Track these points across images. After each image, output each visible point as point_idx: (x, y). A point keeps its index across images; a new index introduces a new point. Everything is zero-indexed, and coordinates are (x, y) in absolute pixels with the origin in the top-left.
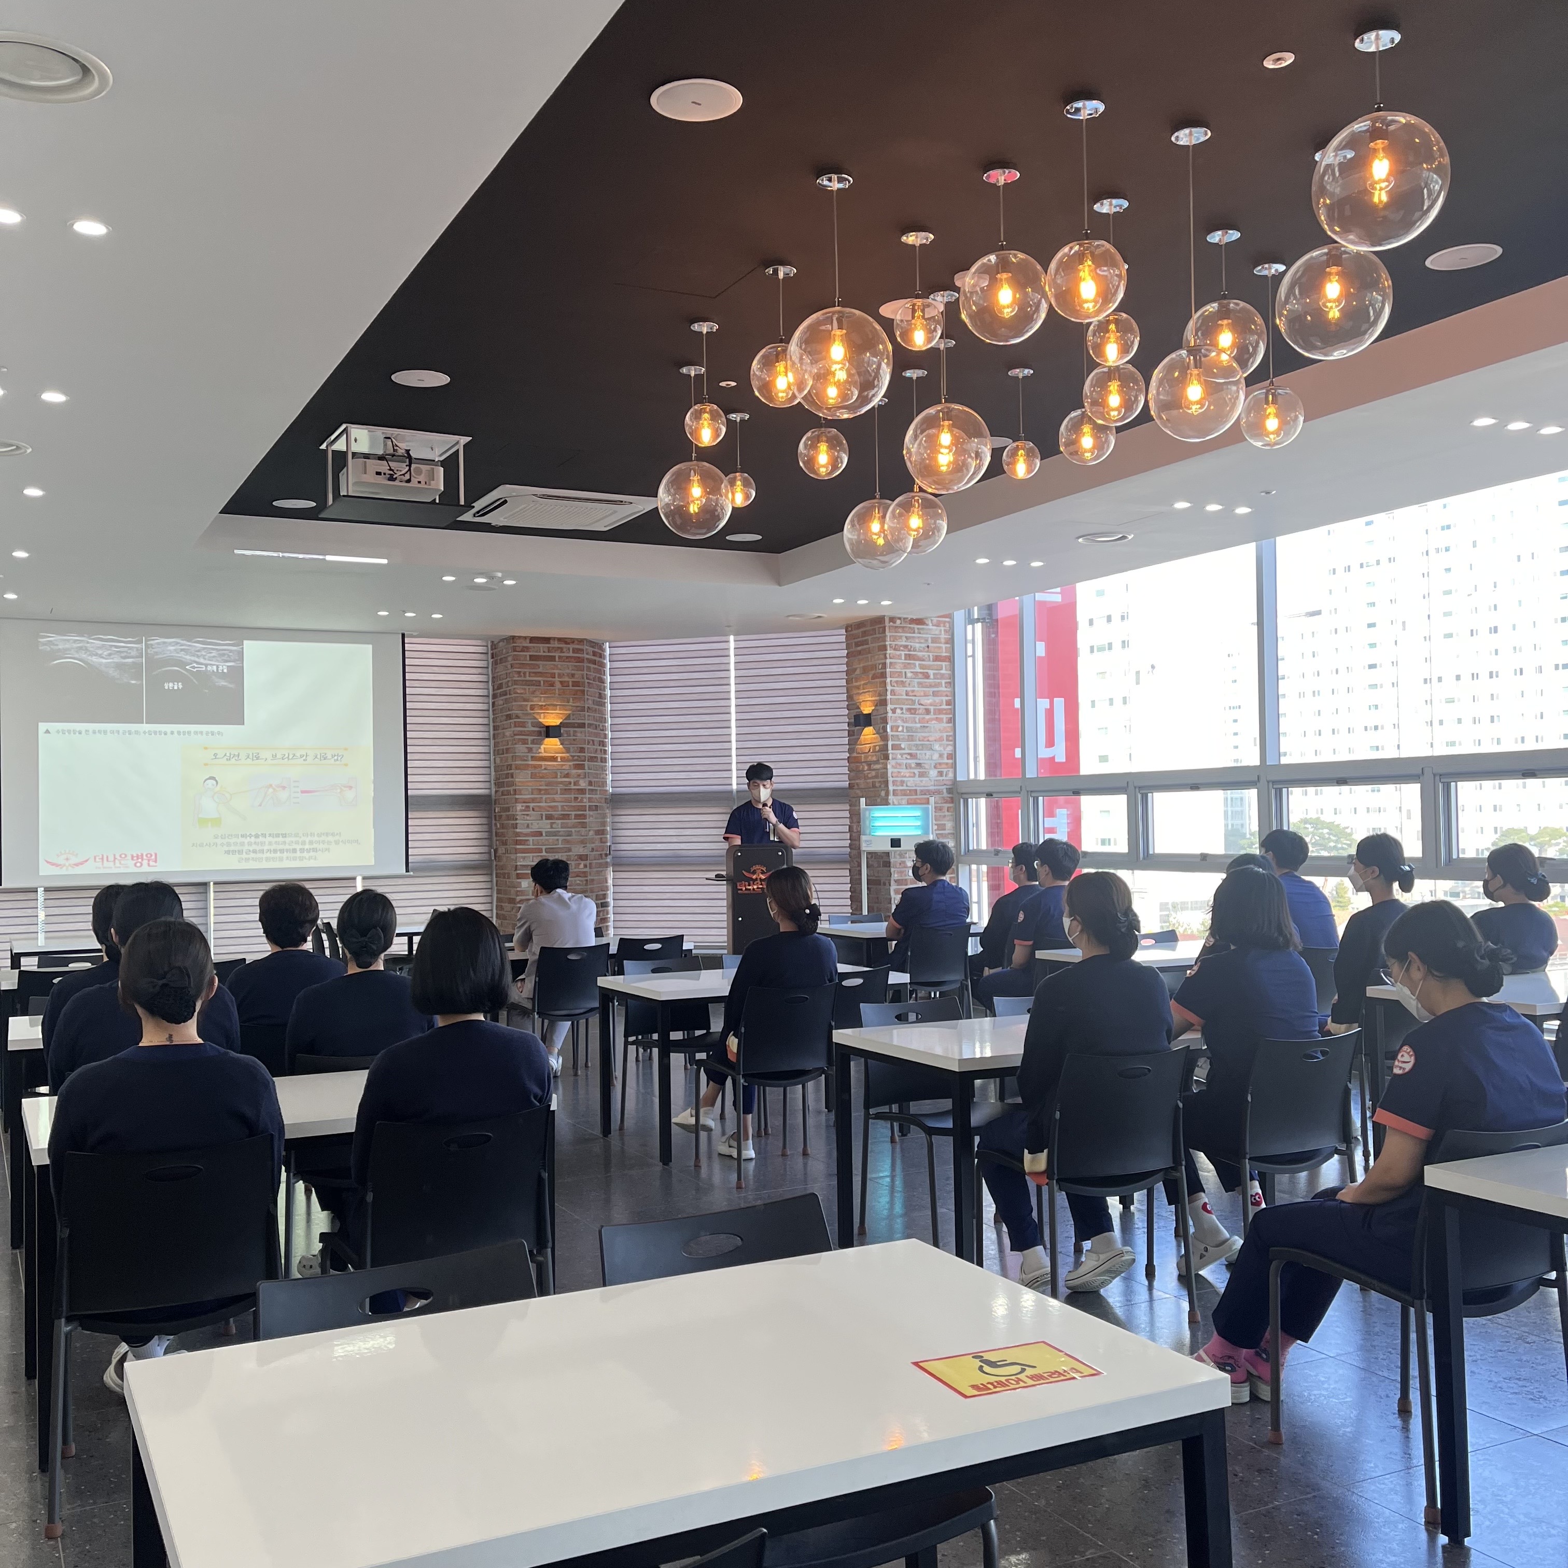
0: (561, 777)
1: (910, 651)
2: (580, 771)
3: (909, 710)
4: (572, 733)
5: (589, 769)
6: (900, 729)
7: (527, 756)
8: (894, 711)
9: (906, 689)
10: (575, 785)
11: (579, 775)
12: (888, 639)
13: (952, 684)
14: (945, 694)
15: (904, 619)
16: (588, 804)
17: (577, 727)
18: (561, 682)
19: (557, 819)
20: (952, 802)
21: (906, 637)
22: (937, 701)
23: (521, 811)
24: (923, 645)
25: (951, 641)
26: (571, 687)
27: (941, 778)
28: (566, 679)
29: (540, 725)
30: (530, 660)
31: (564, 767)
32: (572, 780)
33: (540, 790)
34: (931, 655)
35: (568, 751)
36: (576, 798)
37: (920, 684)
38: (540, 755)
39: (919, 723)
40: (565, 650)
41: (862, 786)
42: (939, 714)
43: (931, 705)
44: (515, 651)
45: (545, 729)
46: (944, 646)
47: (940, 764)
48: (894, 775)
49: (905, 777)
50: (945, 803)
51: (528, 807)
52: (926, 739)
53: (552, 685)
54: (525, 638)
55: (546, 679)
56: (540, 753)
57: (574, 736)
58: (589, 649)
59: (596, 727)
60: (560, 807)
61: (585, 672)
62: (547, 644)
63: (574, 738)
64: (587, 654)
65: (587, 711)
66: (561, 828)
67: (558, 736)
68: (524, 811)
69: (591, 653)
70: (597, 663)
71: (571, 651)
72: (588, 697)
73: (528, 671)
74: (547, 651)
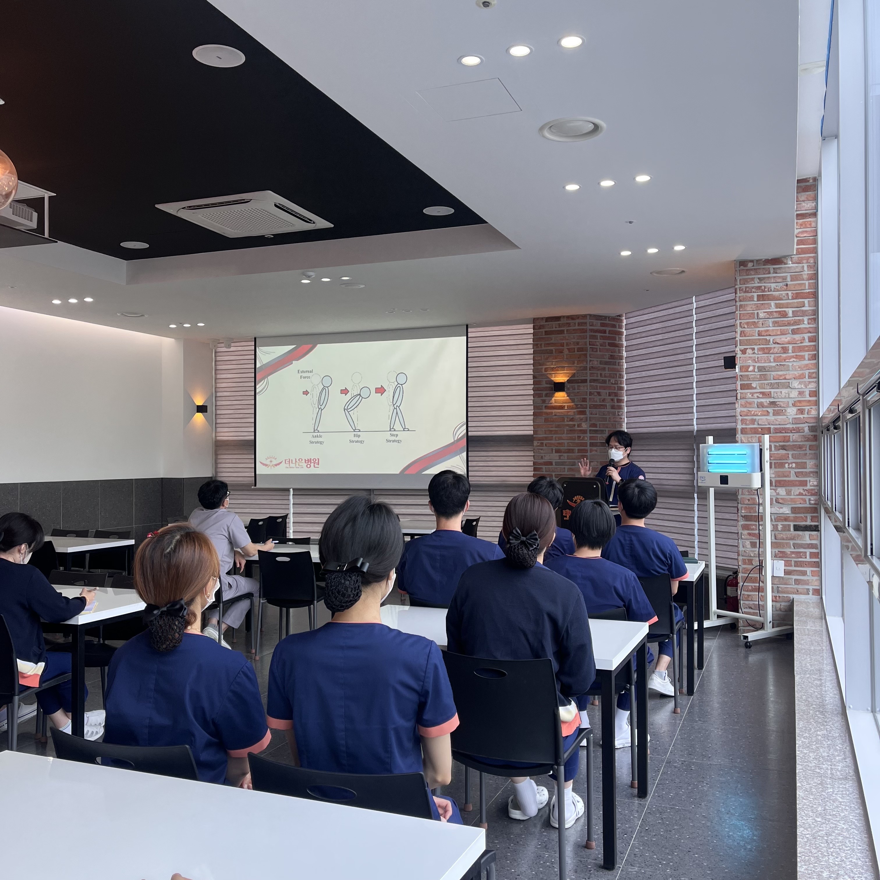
0: (567, 421)
1: (764, 291)
2: (582, 416)
3: (763, 349)
4: (576, 387)
5: (591, 414)
6: (751, 369)
7: (542, 406)
8: (744, 352)
9: (757, 329)
10: (579, 426)
11: (581, 419)
12: (738, 283)
13: (816, 320)
14: (806, 331)
15: (757, 261)
16: (588, 442)
17: (581, 383)
18: (568, 349)
19: (564, 453)
20: (816, 440)
21: (759, 278)
22: (797, 339)
23: (537, 446)
24: (781, 284)
25: (815, 276)
26: (576, 352)
27: (802, 416)
28: (572, 347)
29: (552, 382)
30: (545, 335)
31: (569, 414)
32: (576, 423)
33: (551, 431)
34: (790, 293)
35: (573, 400)
36: (579, 437)
37: (775, 323)
38: (552, 405)
39: (775, 361)
40: (571, 324)
42: (800, 351)
43: (789, 343)
45: (555, 385)
46: (807, 282)
47: (800, 401)
48: (742, 414)
49: (757, 415)
50: (805, 441)
51: (542, 443)
52: (783, 377)
53: (561, 352)
54: (542, 319)
55: (557, 348)
56: (551, 403)
57: (578, 389)
58: (595, 322)
59: (604, 382)
60: (566, 444)
61: (588, 340)
62: (558, 321)
63: (578, 391)
64: (590, 326)
65: (590, 370)
66: (568, 459)
67: (565, 390)
68: (539, 446)
69: (599, 324)
70: (605, 332)
71: (577, 324)
72: (591, 359)
73: (543, 343)
74: (558, 326)
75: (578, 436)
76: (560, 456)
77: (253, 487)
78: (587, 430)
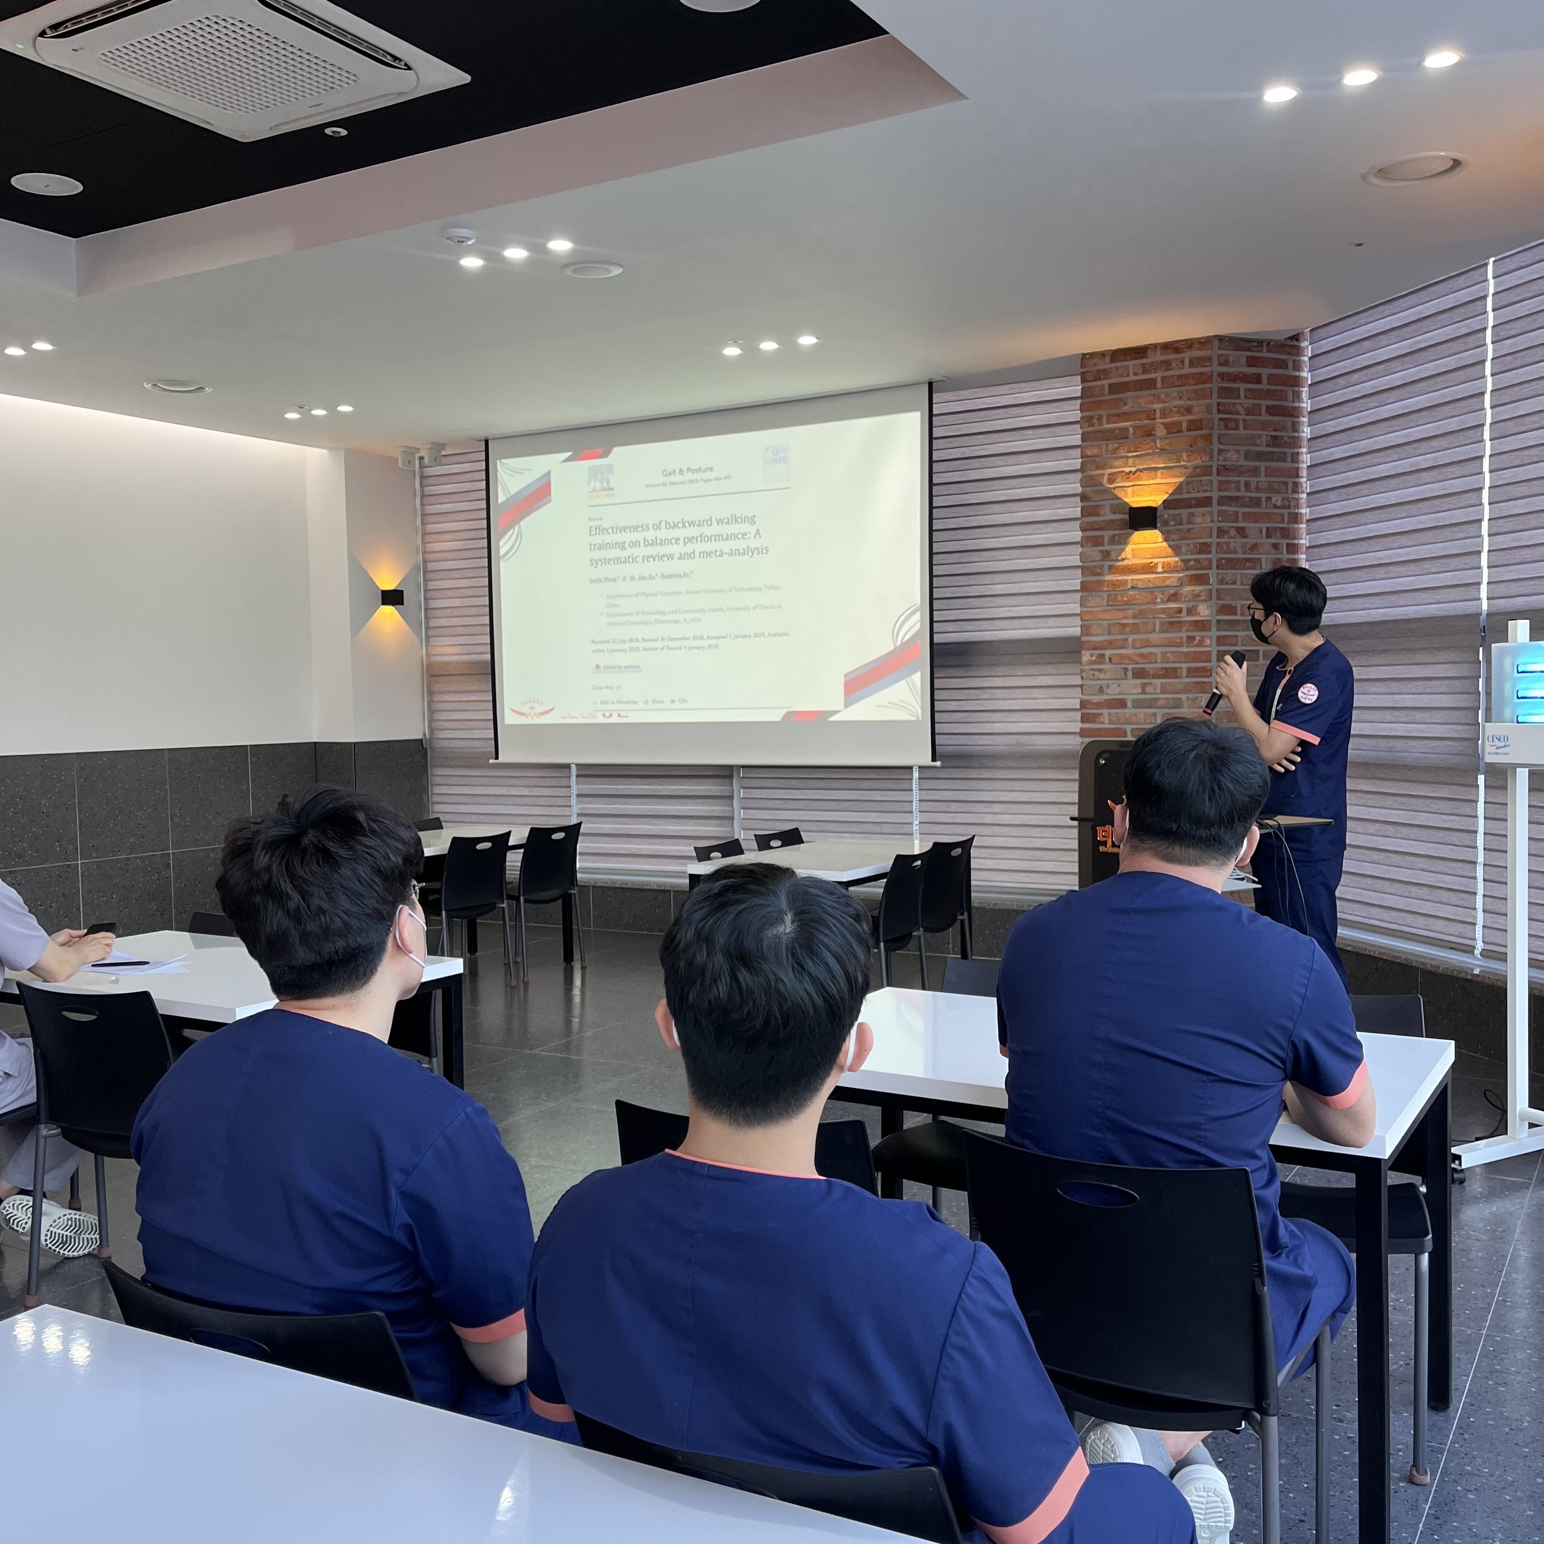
0: (1163, 602)
2: (1198, 588)
4: (1186, 517)
5: (1221, 582)
7: (1102, 566)
10: (1190, 612)
11: (1198, 596)
16: (1214, 650)
17: (1196, 506)
18: (1166, 425)
19: (1156, 676)
23: (1090, 663)
26: (1186, 433)
28: (1177, 418)
29: (1125, 508)
30: (1110, 393)
31: (1168, 582)
32: (1184, 606)
33: (1123, 625)
35: (1176, 550)
36: (1191, 639)
38: (1125, 562)
40: (1174, 365)
44: (1084, 380)
45: (1134, 515)
51: (1102, 656)
53: (1149, 433)
54: (1103, 354)
55: (1139, 423)
56: (1123, 559)
57: (1189, 523)
58: (1232, 355)
59: (1256, 502)
60: (1159, 656)
61: (1215, 400)
62: (1141, 358)
63: (1189, 526)
64: (1221, 365)
65: (1218, 474)
66: (1162, 693)
67: (1158, 525)
68: (1095, 663)
69: (1244, 361)
70: (1257, 379)
71: (1187, 362)
72: (1221, 447)
73: (1104, 412)
74: (1141, 371)
75: (1188, 637)
76: (1144, 686)
77: (491, 761)
78: (1209, 622)
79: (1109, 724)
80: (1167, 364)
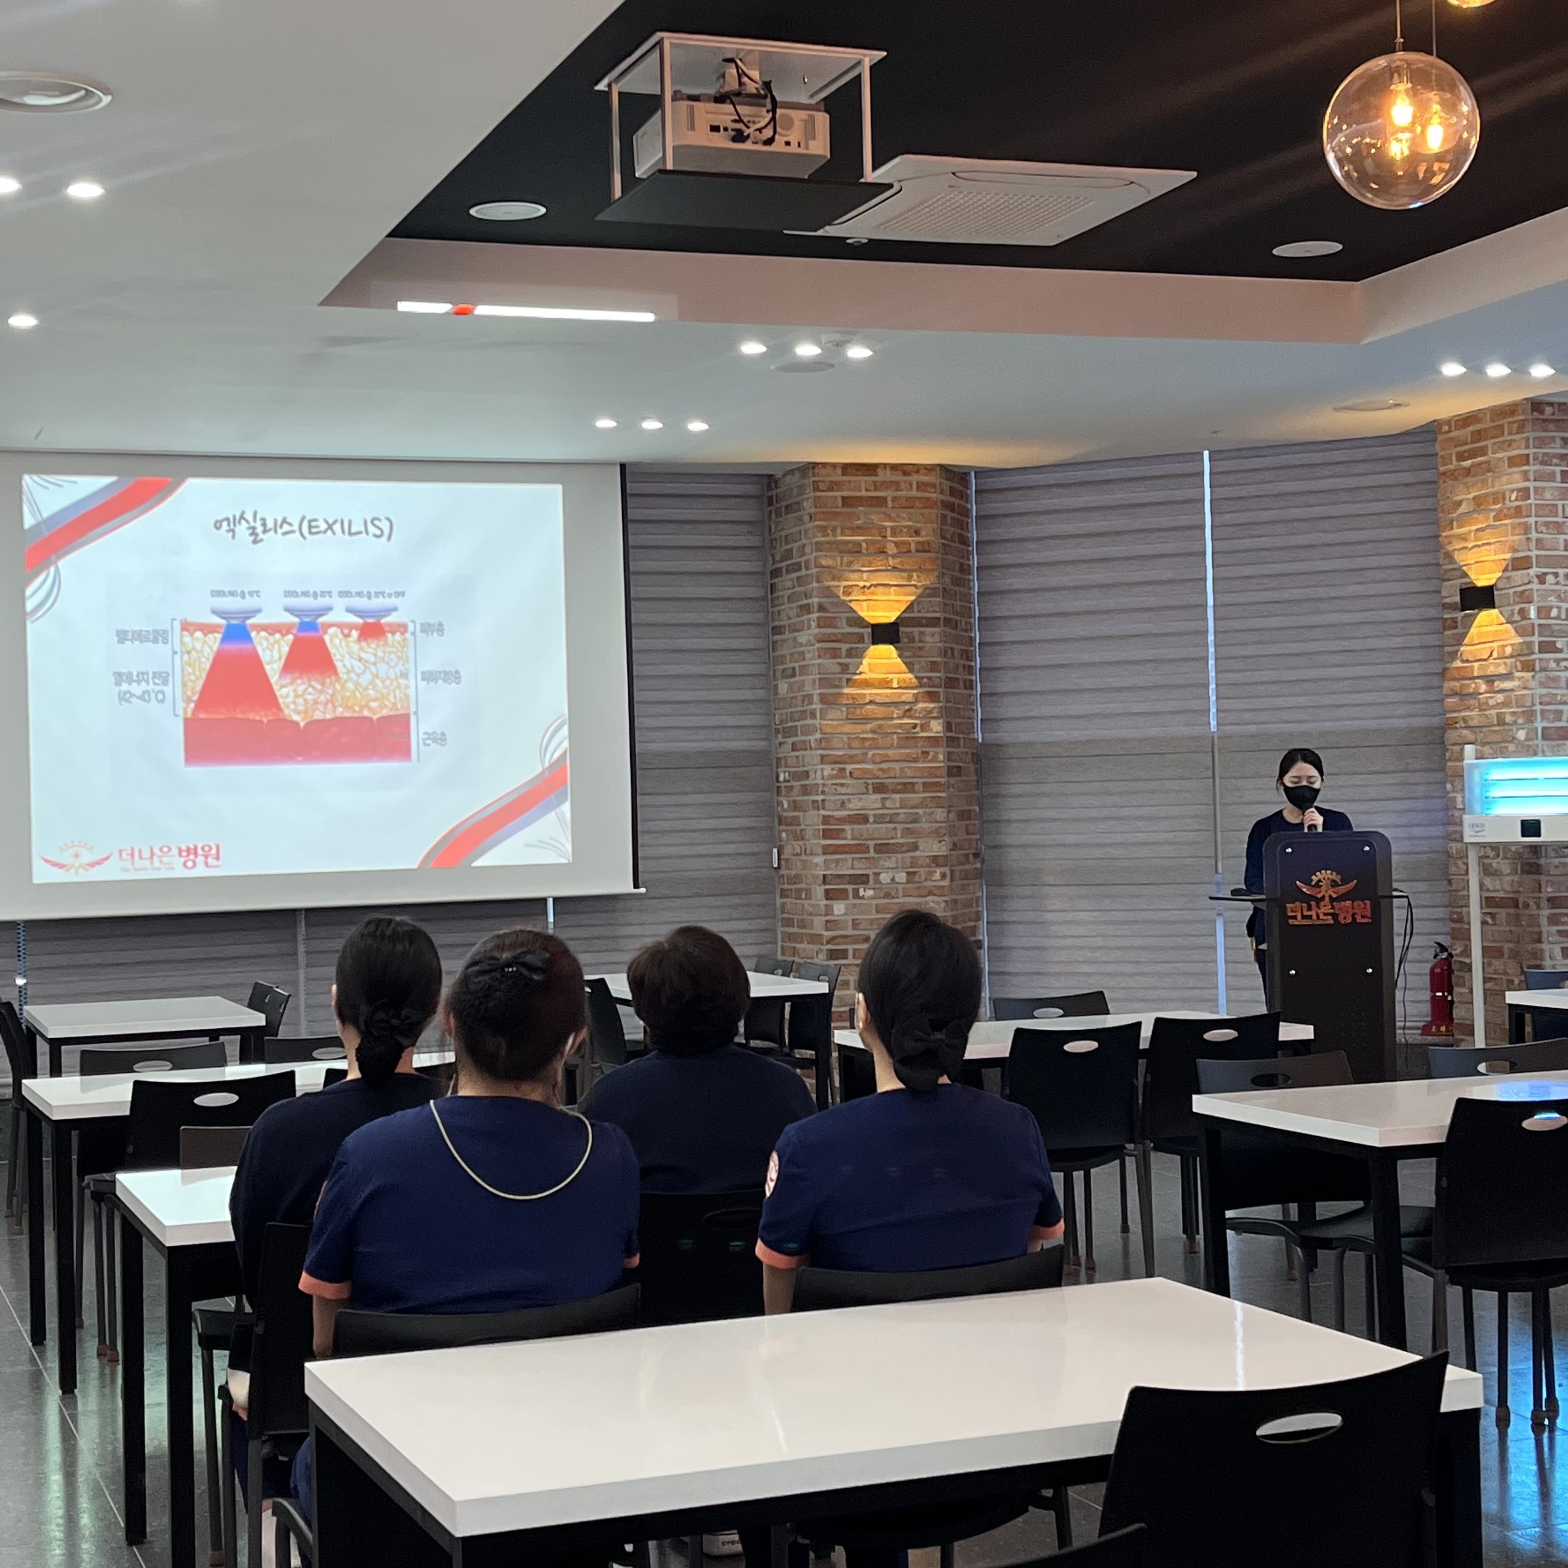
0: (899, 717)
2: (932, 705)
4: (918, 636)
5: (947, 700)
6: (1554, 612)
7: (841, 679)
8: (1542, 579)
10: (923, 729)
11: (931, 711)
15: (1560, 404)
16: (946, 765)
17: (926, 626)
18: (897, 544)
19: (894, 792)
23: (832, 777)
26: (914, 553)
28: (906, 538)
29: (860, 622)
30: (843, 505)
31: (904, 698)
32: (918, 722)
33: (864, 740)
35: (910, 667)
36: (926, 754)
38: (863, 676)
40: (903, 485)
41: (1475, 722)
44: (816, 489)
45: (869, 630)
48: (1543, 699)
49: (1564, 703)
51: (844, 769)
53: (881, 550)
54: (834, 466)
55: (870, 539)
56: (861, 673)
57: (921, 641)
58: (944, 483)
59: (956, 625)
60: (897, 771)
61: (939, 525)
62: (872, 475)
63: (921, 645)
64: (939, 492)
65: (943, 597)
66: (901, 808)
67: (895, 641)
68: (836, 777)
69: (947, 490)
70: (954, 508)
71: (914, 486)
72: (943, 571)
73: (839, 525)
74: (872, 488)
75: (923, 753)
76: (884, 801)
78: (940, 738)
79: (853, 839)
80: (896, 485)
